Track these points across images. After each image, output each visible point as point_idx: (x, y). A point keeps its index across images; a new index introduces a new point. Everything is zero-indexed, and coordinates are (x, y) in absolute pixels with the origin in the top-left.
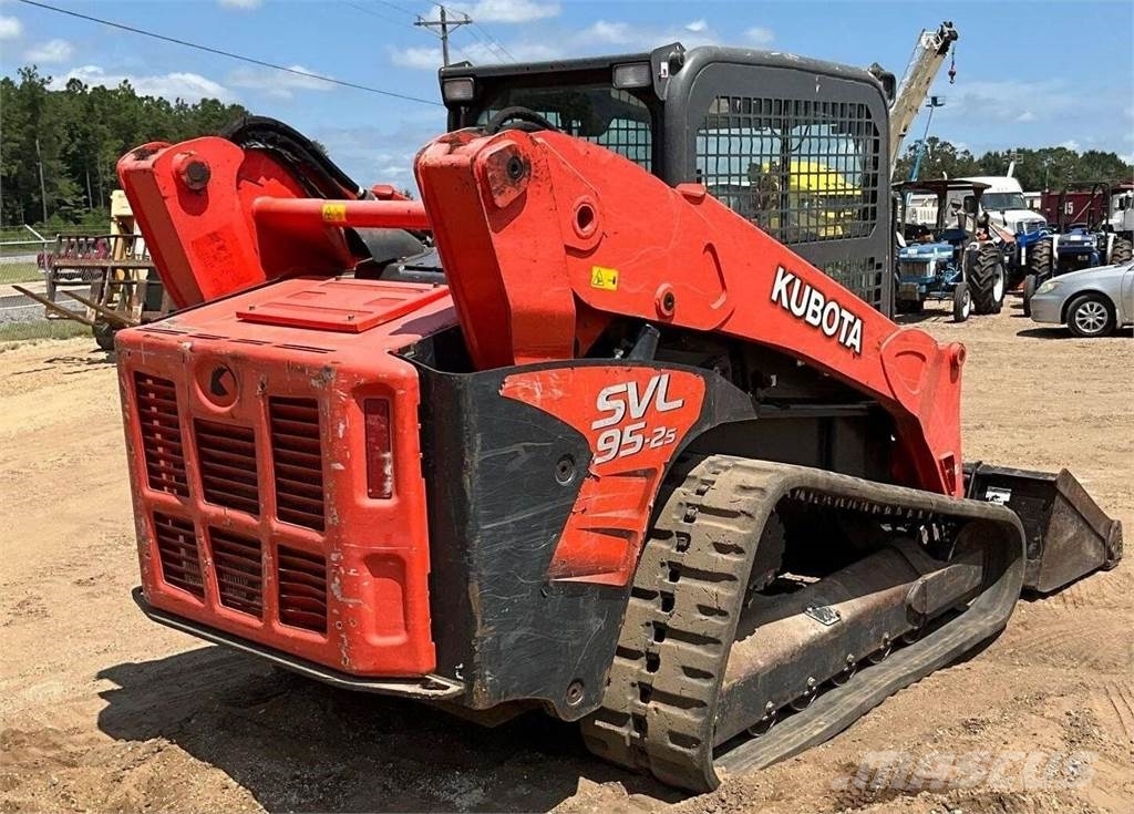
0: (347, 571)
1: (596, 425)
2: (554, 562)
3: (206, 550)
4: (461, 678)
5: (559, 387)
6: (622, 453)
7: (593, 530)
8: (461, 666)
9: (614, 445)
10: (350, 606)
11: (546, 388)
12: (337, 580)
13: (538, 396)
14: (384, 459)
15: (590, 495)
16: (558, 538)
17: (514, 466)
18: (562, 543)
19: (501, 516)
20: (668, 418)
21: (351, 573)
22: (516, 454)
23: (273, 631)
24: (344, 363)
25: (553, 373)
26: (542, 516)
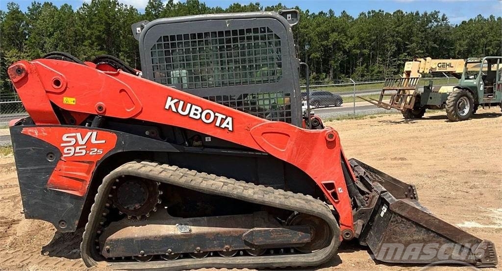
1: (62, 145)
2: (48, 183)
5: (45, 132)
6: (76, 155)
7: (65, 176)
9: (72, 152)
11: (39, 132)
13: (37, 134)
15: (61, 166)
16: (49, 176)
17: (29, 153)
18: (51, 178)
19: (26, 167)
20: (98, 146)
22: (29, 150)
25: (43, 128)
26: (42, 169)
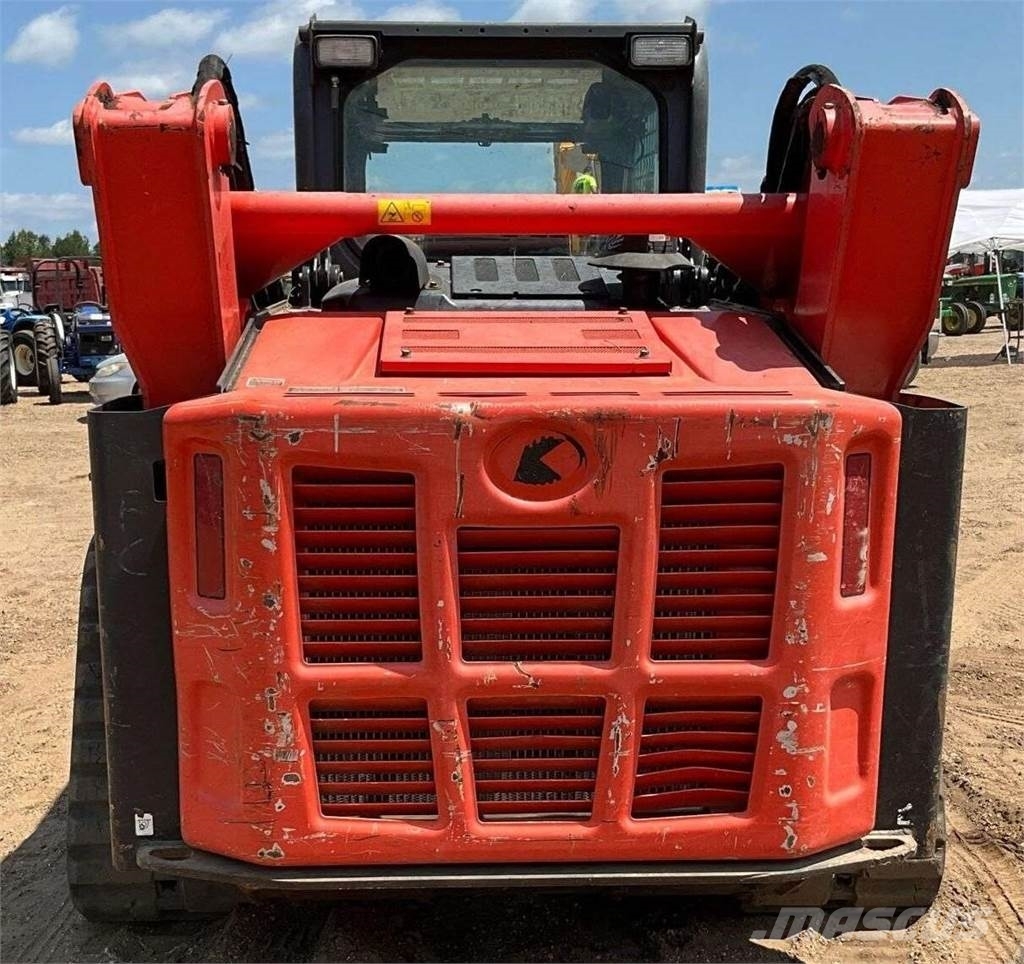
0: (811, 707)
3: (461, 738)
4: (904, 823)
8: (909, 807)
10: (811, 758)
12: (792, 725)
14: (862, 538)
21: (818, 710)
23: (625, 835)
24: (841, 405)
